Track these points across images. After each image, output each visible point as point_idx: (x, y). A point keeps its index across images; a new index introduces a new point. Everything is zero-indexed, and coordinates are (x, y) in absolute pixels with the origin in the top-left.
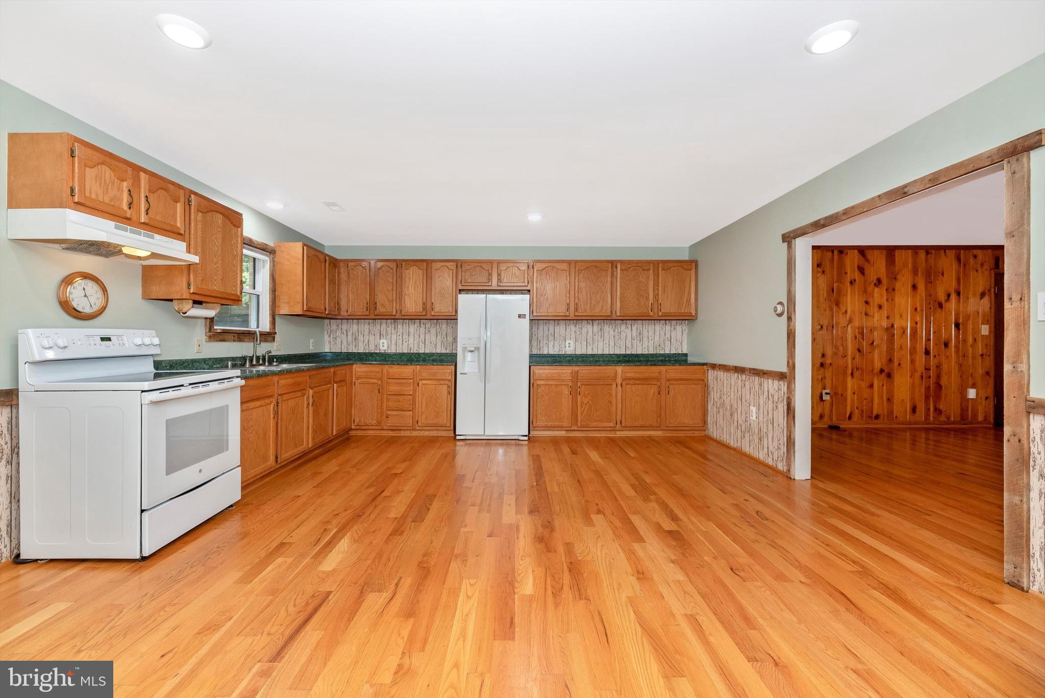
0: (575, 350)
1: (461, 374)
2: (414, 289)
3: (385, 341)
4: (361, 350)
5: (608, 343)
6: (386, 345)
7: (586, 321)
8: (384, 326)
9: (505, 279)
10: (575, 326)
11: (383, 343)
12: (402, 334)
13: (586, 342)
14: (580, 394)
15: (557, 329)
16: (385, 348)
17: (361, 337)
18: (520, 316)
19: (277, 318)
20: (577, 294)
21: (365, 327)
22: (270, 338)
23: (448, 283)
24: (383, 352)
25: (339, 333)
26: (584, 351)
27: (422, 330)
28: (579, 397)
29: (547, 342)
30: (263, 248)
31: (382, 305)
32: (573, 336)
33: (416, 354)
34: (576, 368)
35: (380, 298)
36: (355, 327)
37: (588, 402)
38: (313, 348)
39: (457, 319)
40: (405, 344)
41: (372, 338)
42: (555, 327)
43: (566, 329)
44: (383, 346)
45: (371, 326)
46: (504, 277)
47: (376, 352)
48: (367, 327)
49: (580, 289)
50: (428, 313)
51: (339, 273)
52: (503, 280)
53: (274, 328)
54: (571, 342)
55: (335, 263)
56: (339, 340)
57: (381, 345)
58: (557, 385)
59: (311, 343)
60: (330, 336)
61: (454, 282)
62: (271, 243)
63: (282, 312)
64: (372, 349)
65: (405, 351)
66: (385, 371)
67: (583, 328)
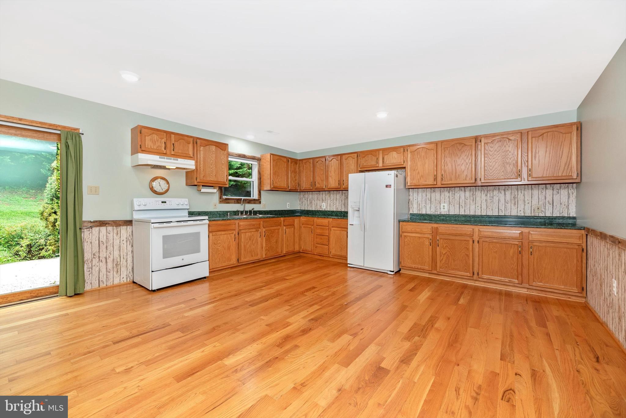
0: (449, 211)
1: (350, 225)
2: (334, 173)
3: (325, 204)
4: (313, 209)
5: (480, 206)
6: (325, 206)
7: (459, 188)
8: (324, 195)
9: (387, 161)
10: (449, 192)
11: (324, 205)
12: (333, 199)
13: (458, 205)
14: (438, 246)
15: (433, 194)
16: (325, 208)
17: (313, 201)
18: (387, 186)
19: (262, 192)
20: (443, 167)
21: (315, 196)
22: (257, 202)
23: (352, 168)
24: (324, 210)
25: (304, 199)
26: (457, 212)
27: (343, 196)
28: (438, 248)
29: (425, 205)
30: (253, 158)
31: (318, 183)
32: (447, 200)
33: (340, 211)
34: (435, 225)
35: (317, 179)
36: (311, 196)
37: (446, 252)
38: (289, 207)
39: (348, 190)
40: (335, 206)
41: (318, 202)
42: (432, 194)
43: (441, 195)
44: (324, 207)
45: (318, 195)
46: (387, 160)
47: (320, 210)
48: (316, 196)
49: (446, 163)
50: (342, 188)
51: (299, 167)
52: (386, 161)
53: (260, 197)
54: (446, 205)
55: (295, 161)
56: (304, 203)
57: (323, 206)
58: (419, 237)
59: (287, 205)
60: (300, 201)
61: (356, 166)
62: (258, 155)
63: (265, 189)
64: (318, 209)
65: (335, 210)
66: (315, 221)
67: (456, 194)
